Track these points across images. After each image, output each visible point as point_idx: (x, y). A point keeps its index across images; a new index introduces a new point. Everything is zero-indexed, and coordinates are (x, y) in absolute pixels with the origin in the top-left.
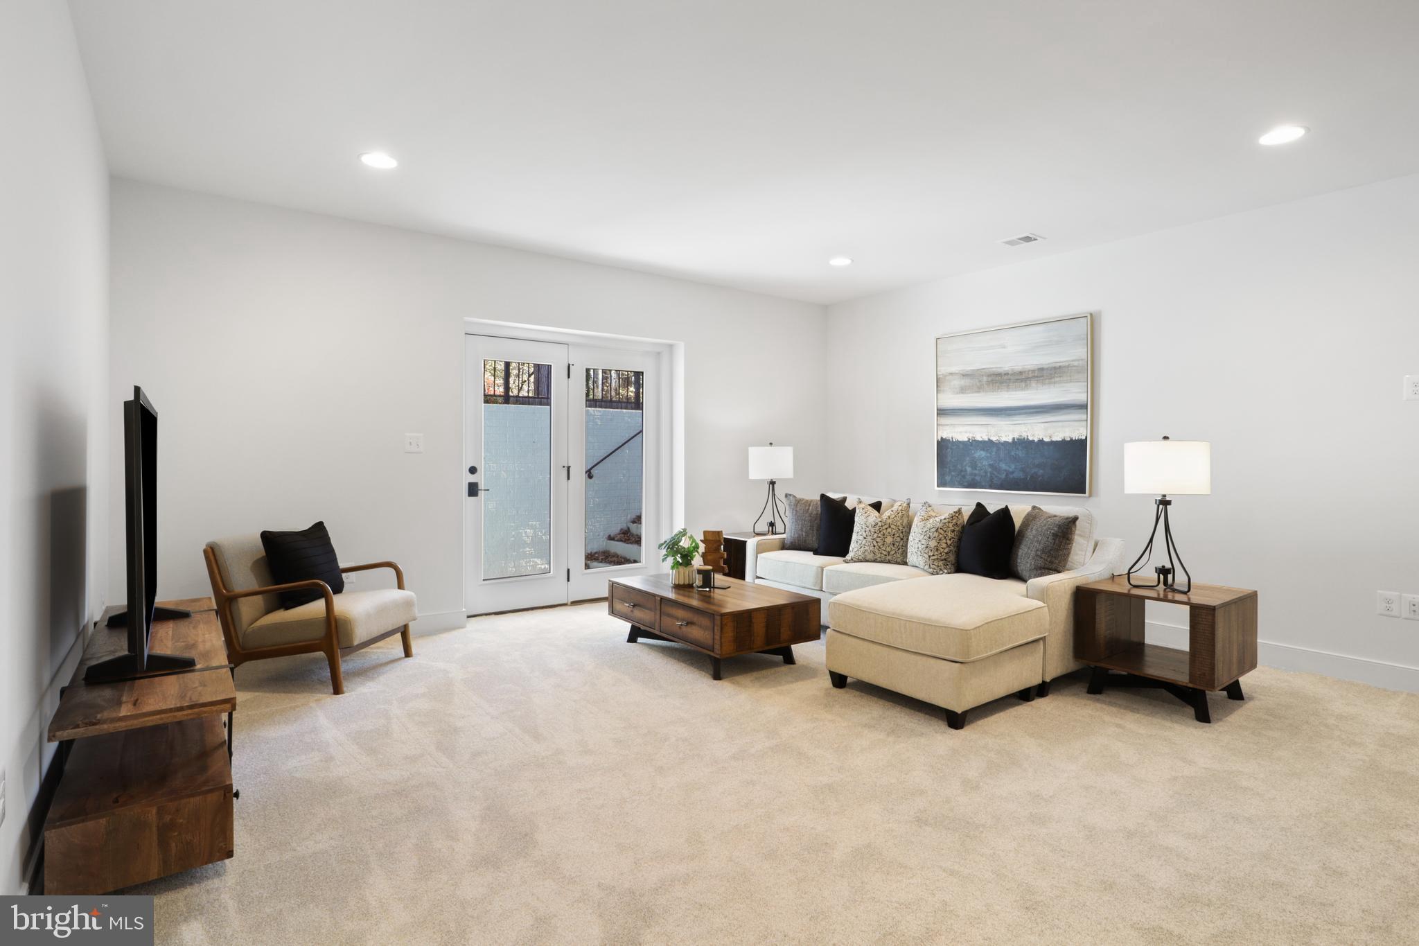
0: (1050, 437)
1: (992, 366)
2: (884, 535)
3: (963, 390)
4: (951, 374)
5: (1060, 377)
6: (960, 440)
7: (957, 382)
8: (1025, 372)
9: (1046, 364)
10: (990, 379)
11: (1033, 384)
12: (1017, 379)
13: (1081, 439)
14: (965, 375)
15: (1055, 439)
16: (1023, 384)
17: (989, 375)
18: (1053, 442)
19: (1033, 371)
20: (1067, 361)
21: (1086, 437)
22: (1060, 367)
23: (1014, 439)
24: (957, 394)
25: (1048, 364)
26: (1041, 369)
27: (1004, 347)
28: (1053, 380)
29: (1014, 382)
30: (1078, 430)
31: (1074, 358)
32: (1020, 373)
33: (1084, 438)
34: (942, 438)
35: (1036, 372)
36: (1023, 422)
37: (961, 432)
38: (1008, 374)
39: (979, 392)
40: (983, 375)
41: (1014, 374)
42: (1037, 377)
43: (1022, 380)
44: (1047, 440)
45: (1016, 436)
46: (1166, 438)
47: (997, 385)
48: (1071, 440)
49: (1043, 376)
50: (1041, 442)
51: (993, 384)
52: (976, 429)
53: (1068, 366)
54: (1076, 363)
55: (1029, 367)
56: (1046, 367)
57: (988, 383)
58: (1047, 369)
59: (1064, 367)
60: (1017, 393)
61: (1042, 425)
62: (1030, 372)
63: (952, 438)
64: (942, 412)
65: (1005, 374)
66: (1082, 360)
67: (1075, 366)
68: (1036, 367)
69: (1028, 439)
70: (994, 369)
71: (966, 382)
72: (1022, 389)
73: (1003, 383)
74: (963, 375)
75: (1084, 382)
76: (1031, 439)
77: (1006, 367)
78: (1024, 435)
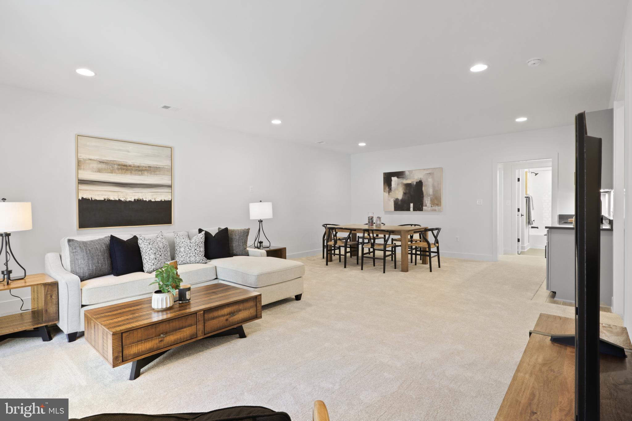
0: (155, 199)
1: (121, 161)
2: (149, 254)
3: (99, 171)
4: (90, 160)
5: (159, 172)
6: (97, 199)
7: (95, 165)
8: (141, 167)
9: (152, 165)
10: (119, 167)
11: (146, 173)
12: (137, 170)
13: (169, 200)
14: (101, 162)
15: (157, 200)
16: (140, 173)
17: (119, 165)
18: (156, 201)
19: (146, 167)
20: (163, 165)
21: (171, 200)
22: (159, 167)
23: (135, 199)
24: (95, 172)
25: (153, 165)
26: (150, 167)
27: (129, 152)
28: (156, 173)
29: (135, 171)
30: (168, 196)
31: (166, 165)
32: (139, 167)
33: (170, 200)
34: (82, 198)
35: (147, 168)
36: (140, 191)
37: (98, 195)
38: (131, 166)
39: (112, 173)
40: (115, 164)
41: (134, 167)
42: (147, 170)
43: (139, 170)
44: (153, 200)
45: (136, 198)
46: (261, 201)
47: (124, 171)
48: (165, 201)
49: (151, 170)
50: (150, 201)
51: (121, 170)
52: (110, 193)
53: (163, 168)
54: (166, 167)
55: (143, 164)
56: (152, 166)
57: (118, 169)
58: (153, 167)
59: (162, 168)
60: (137, 176)
61: (151, 194)
62: (144, 167)
63: (92, 198)
64: (82, 182)
65: (129, 166)
66: (169, 166)
67: (166, 168)
68: (147, 166)
69: (143, 200)
70: (122, 162)
71: (103, 166)
72: (139, 175)
73: (128, 170)
74: (100, 162)
75: (170, 176)
76: (144, 200)
77: (130, 162)
78: (141, 198)
